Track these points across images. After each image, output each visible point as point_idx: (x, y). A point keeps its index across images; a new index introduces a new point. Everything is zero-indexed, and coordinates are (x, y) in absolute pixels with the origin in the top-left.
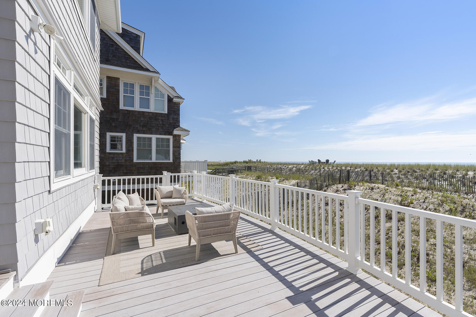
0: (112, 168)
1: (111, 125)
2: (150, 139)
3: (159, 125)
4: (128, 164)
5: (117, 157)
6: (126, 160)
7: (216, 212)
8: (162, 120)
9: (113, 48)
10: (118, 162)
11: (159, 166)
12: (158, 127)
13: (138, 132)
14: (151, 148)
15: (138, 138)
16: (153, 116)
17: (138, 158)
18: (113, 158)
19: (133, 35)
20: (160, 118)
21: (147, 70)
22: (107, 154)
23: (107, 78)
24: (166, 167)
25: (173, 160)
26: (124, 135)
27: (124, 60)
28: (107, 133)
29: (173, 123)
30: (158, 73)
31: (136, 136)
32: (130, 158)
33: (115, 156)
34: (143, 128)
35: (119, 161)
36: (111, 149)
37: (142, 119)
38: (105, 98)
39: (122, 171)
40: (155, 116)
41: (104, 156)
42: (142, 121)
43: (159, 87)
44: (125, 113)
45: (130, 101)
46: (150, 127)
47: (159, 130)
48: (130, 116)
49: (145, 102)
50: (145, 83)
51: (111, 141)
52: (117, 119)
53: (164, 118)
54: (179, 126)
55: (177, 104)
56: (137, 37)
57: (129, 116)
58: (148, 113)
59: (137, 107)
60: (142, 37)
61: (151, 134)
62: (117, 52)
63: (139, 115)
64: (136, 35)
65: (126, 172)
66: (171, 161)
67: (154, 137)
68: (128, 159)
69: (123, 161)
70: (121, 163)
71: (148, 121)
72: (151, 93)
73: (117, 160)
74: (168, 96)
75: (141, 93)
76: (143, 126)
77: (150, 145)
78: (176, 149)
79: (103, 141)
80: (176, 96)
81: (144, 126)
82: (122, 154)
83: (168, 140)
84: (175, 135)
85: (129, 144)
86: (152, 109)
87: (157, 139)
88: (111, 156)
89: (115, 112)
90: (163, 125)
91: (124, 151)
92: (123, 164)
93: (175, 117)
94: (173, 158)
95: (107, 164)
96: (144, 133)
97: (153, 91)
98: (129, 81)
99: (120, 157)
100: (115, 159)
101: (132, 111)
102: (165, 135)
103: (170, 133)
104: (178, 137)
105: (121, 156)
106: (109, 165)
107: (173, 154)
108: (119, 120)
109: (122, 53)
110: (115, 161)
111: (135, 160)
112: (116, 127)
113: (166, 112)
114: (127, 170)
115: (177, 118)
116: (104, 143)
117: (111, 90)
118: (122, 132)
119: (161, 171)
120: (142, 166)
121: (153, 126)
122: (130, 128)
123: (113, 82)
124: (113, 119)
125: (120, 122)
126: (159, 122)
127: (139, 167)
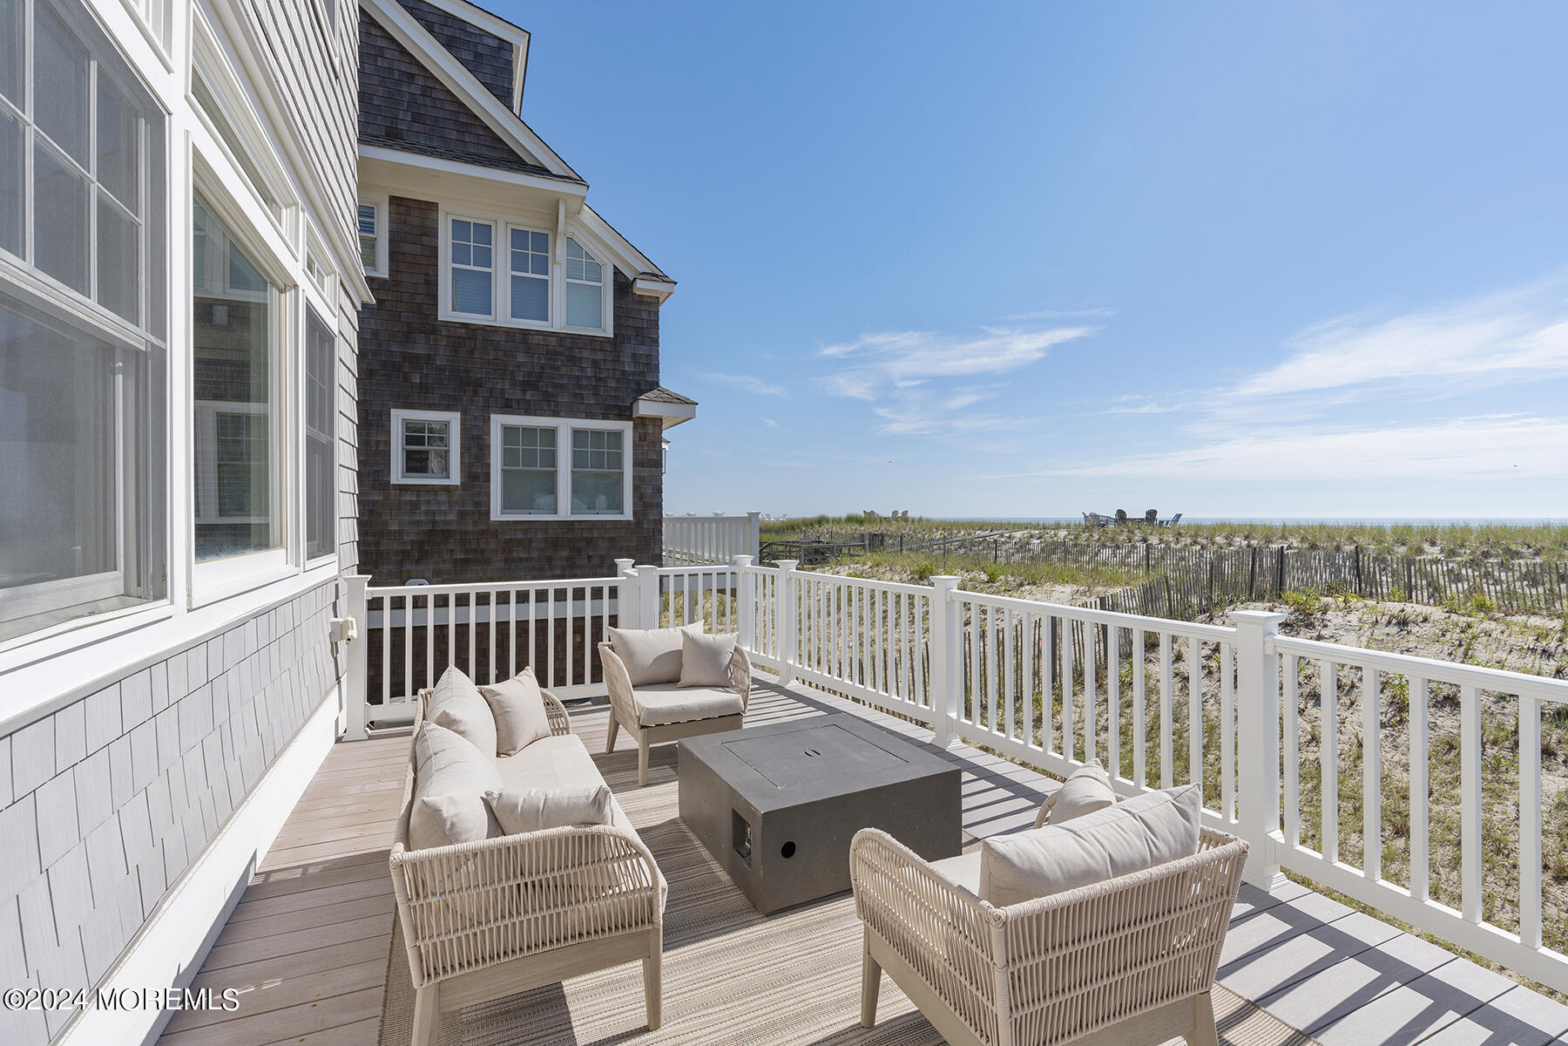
0: (412, 541)
1: (406, 381)
2: (551, 433)
3: (584, 382)
4: (470, 528)
5: (429, 502)
6: (462, 515)
7: (1118, 868)
8: (595, 363)
9: (413, 89)
10: (434, 522)
11: (584, 536)
12: (580, 387)
13: (508, 407)
14: (552, 469)
15: (508, 431)
16: (561, 349)
17: (507, 506)
18: (415, 506)
19: (486, 40)
20: (586, 354)
21: (541, 171)
22: (393, 492)
23: (390, 203)
24: (609, 538)
25: (635, 513)
26: (454, 419)
27: (454, 135)
28: (392, 410)
29: (634, 374)
30: (580, 181)
31: (498, 422)
32: (477, 504)
33: (424, 498)
34: (524, 396)
35: (438, 518)
36: (407, 472)
37: (521, 358)
38: (385, 280)
39: (447, 556)
40: (569, 346)
41: (381, 498)
42: (519, 365)
43: (581, 238)
44: (459, 337)
45: (477, 290)
46: (550, 390)
47: (583, 399)
48: (476, 345)
49: (532, 296)
50: (532, 225)
51: (409, 440)
52: (429, 358)
53: (600, 356)
54: (656, 385)
55: (649, 304)
56: (500, 48)
57: (473, 346)
58: (541, 337)
59: (502, 314)
60: (519, 48)
61: (556, 414)
62: (428, 102)
63: (508, 344)
64: (497, 41)
65: (462, 557)
66: (628, 514)
67: (565, 427)
68: (469, 508)
69: (452, 517)
70: (445, 523)
71: (542, 367)
72: (554, 261)
73: (427, 513)
74: (617, 273)
75: (518, 262)
76: (522, 383)
77: (551, 458)
78: (645, 472)
79: (378, 442)
80: (643, 273)
81: (527, 385)
82: (449, 491)
83: (617, 436)
84: (642, 419)
85: (473, 452)
86: (558, 320)
87: (577, 434)
88: (408, 497)
89: (421, 332)
90: (598, 379)
91: (455, 478)
92: (453, 527)
93: (643, 350)
94: (635, 504)
95: (394, 527)
96: (528, 413)
97: (560, 251)
98: (474, 216)
99: (439, 503)
100: (424, 508)
101: (485, 329)
102: (605, 417)
103: (625, 413)
104: (654, 426)
105: (443, 497)
106: (401, 532)
107: (636, 488)
108: (438, 363)
109: (448, 108)
110: (423, 518)
111: (497, 514)
112: (424, 388)
113: (609, 331)
114: (466, 551)
115: (648, 356)
116: (381, 448)
117: (407, 248)
118: (448, 408)
119: (590, 554)
120: (520, 536)
121: (561, 387)
122: (475, 393)
123: (414, 220)
124: (414, 360)
125: (442, 369)
126: (582, 369)
127: (510, 540)
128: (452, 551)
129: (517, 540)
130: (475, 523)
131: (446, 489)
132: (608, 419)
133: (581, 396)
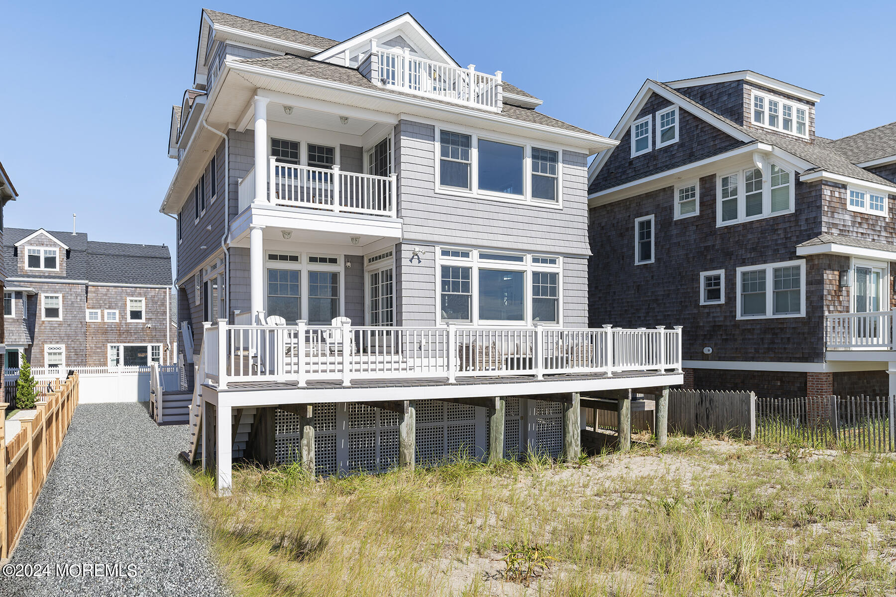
0: (708, 330)
1: (705, 259)
2: (764, 272)
3: (779, 242)
4: (729, 324)
5: (713, 312)
6: (725, 317)
8: (785, 230)
10: (715, 322)
11: (780, 326)
12: (777, 245)
13: (744, 263)
14: (764, 291)
15: (744, 274)
16: (768, 227)
17: (745, 312)
18: (708, 314)
19: (732, 86)
20: (781, 226)
21: (741, 144)
22: (701, 309)
23: (700, 181)
24: (793, 328)
25: (807, 313)
26: (722, 272)
27: (712, 143)
28: (701, 272)
29: (806, 230)
30: (757, 142)
31: (740, 270)
32: (731, 312)
33: (711, 310)
34: (751, 255)
35: (717, 319)
36: (708, 299)
37: (750, 236)
38: (698, 216)
39: (719, 337)
40: (772, 224)
41: (697, 312)
42: (749, 239)
44: (724, 233)
45: (731, 210)
46: (762, 250)
47: (778, 251)
49: (754, 205)
51: (709, 285)
52: (714, 246)
53: (787, 225)
55: (816, 186)
56: (737, 87)
57: (730, 236)
59: (742, 217)
61: (765, 262)
65: (726, 337)
66: (803, 313)
67: (769, 269)
68: (728, 314)
69: (722, 319)
70: (719, 321)
71: (759, 239)
72: (765, 181)
73: (713, 317)
74: (796, 175)
75: (749, 188)
76: (750, 249)
77: (763, 286)
78: (813, 288)
79: (696, 287)
80: (807, 170)
81: (754, 249)
82: (721, 307)
83: (797, 269)
84: (810, 256)
85: (730, 287)
86: (767, 212)
87: (776, 271)
88: (707, 310)
89: (711, 235)
90: (786, 238)
91: (723, 300)
92: (722, 324)
93: (812, 215)
94: (807, 307)
95: (701, 324)
96: (752, 264)
97: (767, 175)
98: (730, 173)
99: (717, 313)
100: (711, 315)
101: (734, 226)
103: (793, 256)
104: (819, 259)
105: (718, 310)
106: (703, 326)
107: (808, 298)
108: (716, 248)
110: (711, 320)
111: (739, 317)
112: (712, 260)
113: (792, 209)
114: (727, 335)
115: (815, 218)
116: (697, 290)
117: (705, 199)
118: (720, 268)
119: (783, 336)
120: (749, 327)
121: (767, 247)
122: (730, 259)
123: (707, 186)
124: (707, 248)
125: (717, 250)
126: (779, 235)
127: (745, 329)
128: (722, 335)
129: (748, 329)
130: (730, 321)
131: (719, 305)
132: (792, 260)
133: (778, 250)
